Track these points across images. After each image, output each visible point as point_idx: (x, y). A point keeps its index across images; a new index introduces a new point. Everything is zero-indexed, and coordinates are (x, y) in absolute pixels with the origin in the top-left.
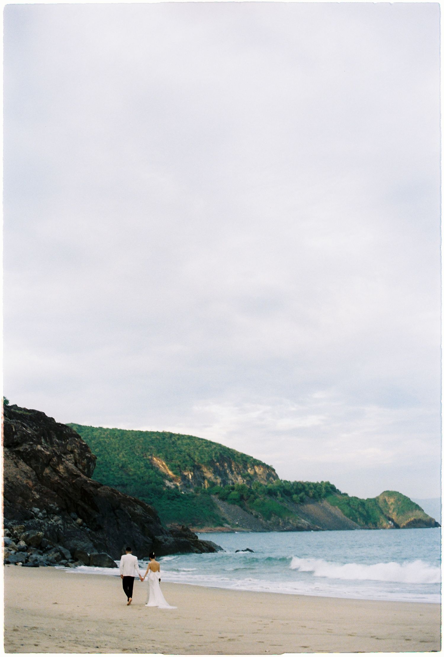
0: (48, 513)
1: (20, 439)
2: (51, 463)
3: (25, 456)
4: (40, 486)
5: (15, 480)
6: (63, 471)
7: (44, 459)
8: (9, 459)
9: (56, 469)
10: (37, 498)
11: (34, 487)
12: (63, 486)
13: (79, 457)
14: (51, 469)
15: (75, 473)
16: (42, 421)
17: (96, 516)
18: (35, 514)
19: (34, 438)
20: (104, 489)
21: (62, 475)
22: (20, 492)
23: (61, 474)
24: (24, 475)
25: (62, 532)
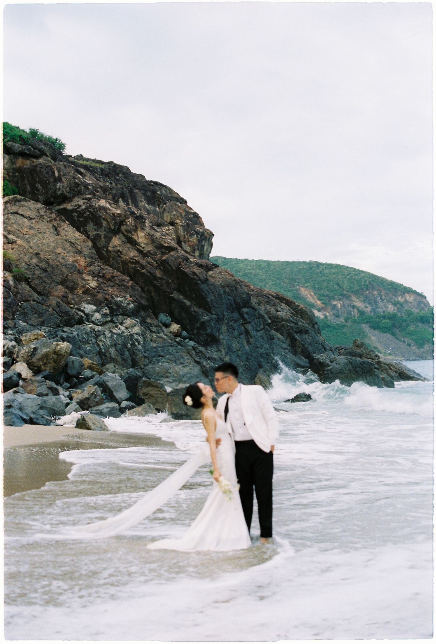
0: (113, 313)
1: (68, 189)
2: (123, 228)
3: (76, 218)
4: (99, 266)
5: (53, 256)
6: (145, 241)
7: (109, 221)
8: (43, 221)
9: (131, 238)
10: (91, 287)
11: (88, 269)
12: (143, 267)
13: (184, 232)
14: (124, 239)
15: (166, 245)
16: (120, 175)
17: (206, 318)
18: (87, 315)
19: (98, 192)
20: (220, 273)
21: (144, 248)
22: (61, 276)
23: (141, 246)
24: (71, 248)
25: (140, 347)
